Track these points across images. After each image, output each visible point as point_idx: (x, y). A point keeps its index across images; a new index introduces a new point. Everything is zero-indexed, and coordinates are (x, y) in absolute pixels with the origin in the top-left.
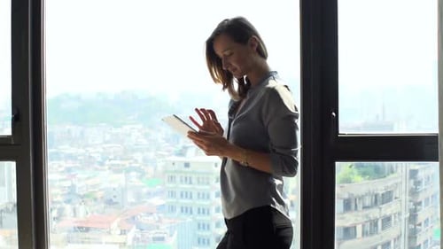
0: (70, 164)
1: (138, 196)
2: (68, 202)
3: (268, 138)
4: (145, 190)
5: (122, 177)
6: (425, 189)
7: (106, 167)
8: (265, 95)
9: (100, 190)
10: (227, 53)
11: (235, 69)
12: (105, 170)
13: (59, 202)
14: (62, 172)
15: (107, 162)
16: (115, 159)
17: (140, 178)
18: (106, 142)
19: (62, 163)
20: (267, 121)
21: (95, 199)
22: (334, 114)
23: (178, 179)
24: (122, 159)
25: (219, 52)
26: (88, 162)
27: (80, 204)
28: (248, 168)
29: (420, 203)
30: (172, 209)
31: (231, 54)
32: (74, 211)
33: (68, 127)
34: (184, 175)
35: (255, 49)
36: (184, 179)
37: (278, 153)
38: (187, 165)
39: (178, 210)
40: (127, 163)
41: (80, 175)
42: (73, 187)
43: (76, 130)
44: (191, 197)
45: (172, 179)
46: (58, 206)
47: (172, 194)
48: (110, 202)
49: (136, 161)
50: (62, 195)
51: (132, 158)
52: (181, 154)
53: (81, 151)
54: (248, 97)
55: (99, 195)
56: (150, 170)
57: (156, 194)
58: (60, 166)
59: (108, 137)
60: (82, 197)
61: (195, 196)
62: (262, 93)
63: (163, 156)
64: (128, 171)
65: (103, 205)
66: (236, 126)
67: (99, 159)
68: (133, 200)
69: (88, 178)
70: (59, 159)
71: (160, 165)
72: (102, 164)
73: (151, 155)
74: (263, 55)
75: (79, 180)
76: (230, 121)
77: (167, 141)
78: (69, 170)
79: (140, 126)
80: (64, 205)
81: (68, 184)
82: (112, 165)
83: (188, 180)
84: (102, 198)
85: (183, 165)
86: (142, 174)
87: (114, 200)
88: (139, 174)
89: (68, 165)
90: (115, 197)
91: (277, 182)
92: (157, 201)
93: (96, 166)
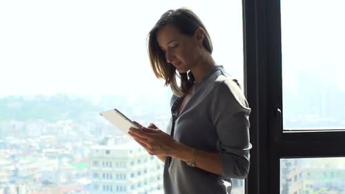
0: (14, 152)
1: (69, 178)
2: (13, 182)
3: (216, 136)
4: (74, 173)
5: (55, 162)
6: (294, 169)
7: (43, 154)
8: (214, 89)
9: (38, 173)
10: (172, 45)
11: (180, 63)
12: (42, 157)
13: (4, 183)
14: (8, 159)
15: (44, 151)
16: (50, 147)
17: (70, 163)
18: (43, 134)
19: (8, 151)
20: (217, 119)
21: (35, 180)
22: (279, 110)
23: (101, 163)
24: (56, 148)
25: (164, 43)
26: (29, 150)
27: (23, 184)
28: (196, 169)
29: (290, 180)
30: (96, 187)
31: (177, 46)
32: (18, 189)
33: (13, 122)
34: (105, 161)
35: (201, 41)
36: (105, 164)
37: (229, 153)
38: (108, 152)
39: (101, 188)
40: (60, 151)
41: (22, 161)
42: (16, 171)
43: (19, 125)
44: (111, 177)
45: (96, 163)
46: (4, 186)
47: (96, 175)
48: (46, 183)
49: (67, 149)
50: (8, 177)
51: (64, 147)
52: (103, 143)
53: (24, 141)
54: (194, 92)
55: (37, 176)
56: (78, 156)
57: (83, 176)
58: (6, 154)
59: (45, 131)
60: (24, 178)
61: (114, 176)
62: (210, 87)
63: (89, 145)
64: (61, 157)
65: (40, 185)
66: (181, 124)
67: (38, 148)
68: (64, 180)
69: (30, 163)
70: (6, 148)
71: (87, 152)
72: (39, 151)
73: (80, 144)
74: (208, 48)
75: (22, 165)
76: (174, 119)
77: (92, 133)
78: (13, 156)
79: (70, 121)
80: (9, 185)
81: (12, 168)
82: (48, 153)
83: (109, 164)
84: (39, 179)
85: (105, 152)
86: (72, 159)
87: (50, 180)
88: (69, 160)
89: (13, 153)
90: (50, 178)
91: (227, 184)
92: (84, 181)
93: (36, 153)
